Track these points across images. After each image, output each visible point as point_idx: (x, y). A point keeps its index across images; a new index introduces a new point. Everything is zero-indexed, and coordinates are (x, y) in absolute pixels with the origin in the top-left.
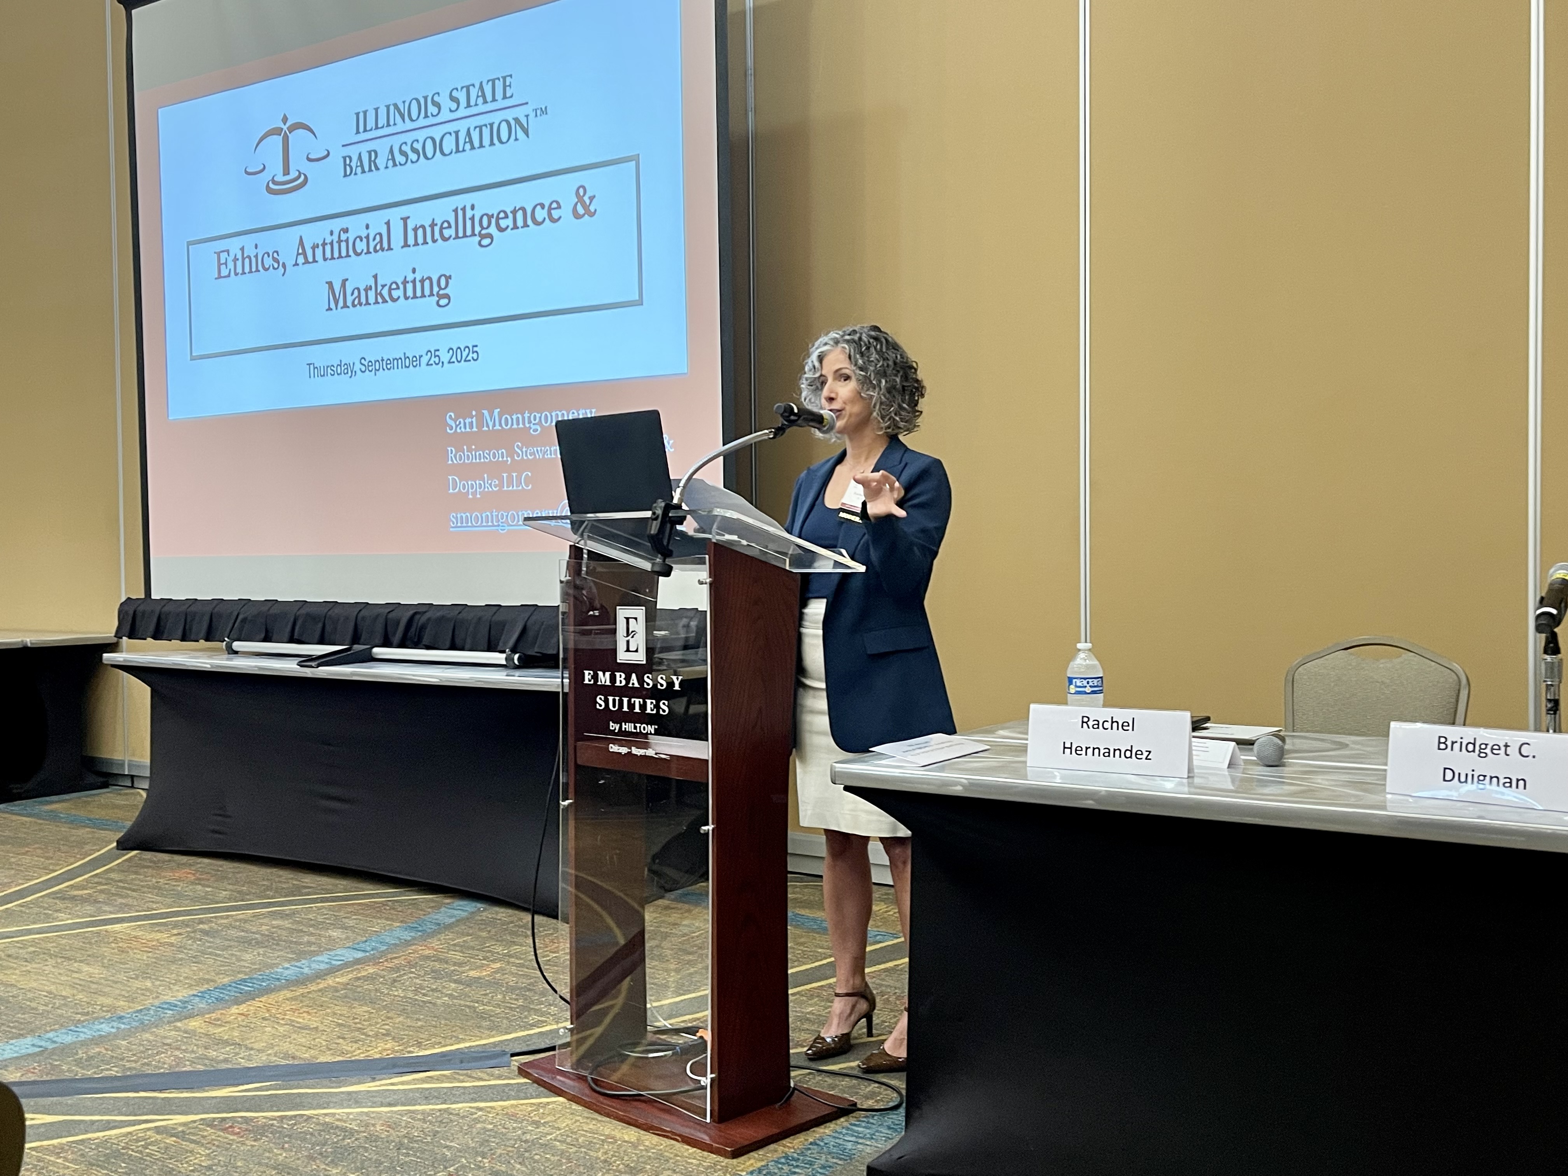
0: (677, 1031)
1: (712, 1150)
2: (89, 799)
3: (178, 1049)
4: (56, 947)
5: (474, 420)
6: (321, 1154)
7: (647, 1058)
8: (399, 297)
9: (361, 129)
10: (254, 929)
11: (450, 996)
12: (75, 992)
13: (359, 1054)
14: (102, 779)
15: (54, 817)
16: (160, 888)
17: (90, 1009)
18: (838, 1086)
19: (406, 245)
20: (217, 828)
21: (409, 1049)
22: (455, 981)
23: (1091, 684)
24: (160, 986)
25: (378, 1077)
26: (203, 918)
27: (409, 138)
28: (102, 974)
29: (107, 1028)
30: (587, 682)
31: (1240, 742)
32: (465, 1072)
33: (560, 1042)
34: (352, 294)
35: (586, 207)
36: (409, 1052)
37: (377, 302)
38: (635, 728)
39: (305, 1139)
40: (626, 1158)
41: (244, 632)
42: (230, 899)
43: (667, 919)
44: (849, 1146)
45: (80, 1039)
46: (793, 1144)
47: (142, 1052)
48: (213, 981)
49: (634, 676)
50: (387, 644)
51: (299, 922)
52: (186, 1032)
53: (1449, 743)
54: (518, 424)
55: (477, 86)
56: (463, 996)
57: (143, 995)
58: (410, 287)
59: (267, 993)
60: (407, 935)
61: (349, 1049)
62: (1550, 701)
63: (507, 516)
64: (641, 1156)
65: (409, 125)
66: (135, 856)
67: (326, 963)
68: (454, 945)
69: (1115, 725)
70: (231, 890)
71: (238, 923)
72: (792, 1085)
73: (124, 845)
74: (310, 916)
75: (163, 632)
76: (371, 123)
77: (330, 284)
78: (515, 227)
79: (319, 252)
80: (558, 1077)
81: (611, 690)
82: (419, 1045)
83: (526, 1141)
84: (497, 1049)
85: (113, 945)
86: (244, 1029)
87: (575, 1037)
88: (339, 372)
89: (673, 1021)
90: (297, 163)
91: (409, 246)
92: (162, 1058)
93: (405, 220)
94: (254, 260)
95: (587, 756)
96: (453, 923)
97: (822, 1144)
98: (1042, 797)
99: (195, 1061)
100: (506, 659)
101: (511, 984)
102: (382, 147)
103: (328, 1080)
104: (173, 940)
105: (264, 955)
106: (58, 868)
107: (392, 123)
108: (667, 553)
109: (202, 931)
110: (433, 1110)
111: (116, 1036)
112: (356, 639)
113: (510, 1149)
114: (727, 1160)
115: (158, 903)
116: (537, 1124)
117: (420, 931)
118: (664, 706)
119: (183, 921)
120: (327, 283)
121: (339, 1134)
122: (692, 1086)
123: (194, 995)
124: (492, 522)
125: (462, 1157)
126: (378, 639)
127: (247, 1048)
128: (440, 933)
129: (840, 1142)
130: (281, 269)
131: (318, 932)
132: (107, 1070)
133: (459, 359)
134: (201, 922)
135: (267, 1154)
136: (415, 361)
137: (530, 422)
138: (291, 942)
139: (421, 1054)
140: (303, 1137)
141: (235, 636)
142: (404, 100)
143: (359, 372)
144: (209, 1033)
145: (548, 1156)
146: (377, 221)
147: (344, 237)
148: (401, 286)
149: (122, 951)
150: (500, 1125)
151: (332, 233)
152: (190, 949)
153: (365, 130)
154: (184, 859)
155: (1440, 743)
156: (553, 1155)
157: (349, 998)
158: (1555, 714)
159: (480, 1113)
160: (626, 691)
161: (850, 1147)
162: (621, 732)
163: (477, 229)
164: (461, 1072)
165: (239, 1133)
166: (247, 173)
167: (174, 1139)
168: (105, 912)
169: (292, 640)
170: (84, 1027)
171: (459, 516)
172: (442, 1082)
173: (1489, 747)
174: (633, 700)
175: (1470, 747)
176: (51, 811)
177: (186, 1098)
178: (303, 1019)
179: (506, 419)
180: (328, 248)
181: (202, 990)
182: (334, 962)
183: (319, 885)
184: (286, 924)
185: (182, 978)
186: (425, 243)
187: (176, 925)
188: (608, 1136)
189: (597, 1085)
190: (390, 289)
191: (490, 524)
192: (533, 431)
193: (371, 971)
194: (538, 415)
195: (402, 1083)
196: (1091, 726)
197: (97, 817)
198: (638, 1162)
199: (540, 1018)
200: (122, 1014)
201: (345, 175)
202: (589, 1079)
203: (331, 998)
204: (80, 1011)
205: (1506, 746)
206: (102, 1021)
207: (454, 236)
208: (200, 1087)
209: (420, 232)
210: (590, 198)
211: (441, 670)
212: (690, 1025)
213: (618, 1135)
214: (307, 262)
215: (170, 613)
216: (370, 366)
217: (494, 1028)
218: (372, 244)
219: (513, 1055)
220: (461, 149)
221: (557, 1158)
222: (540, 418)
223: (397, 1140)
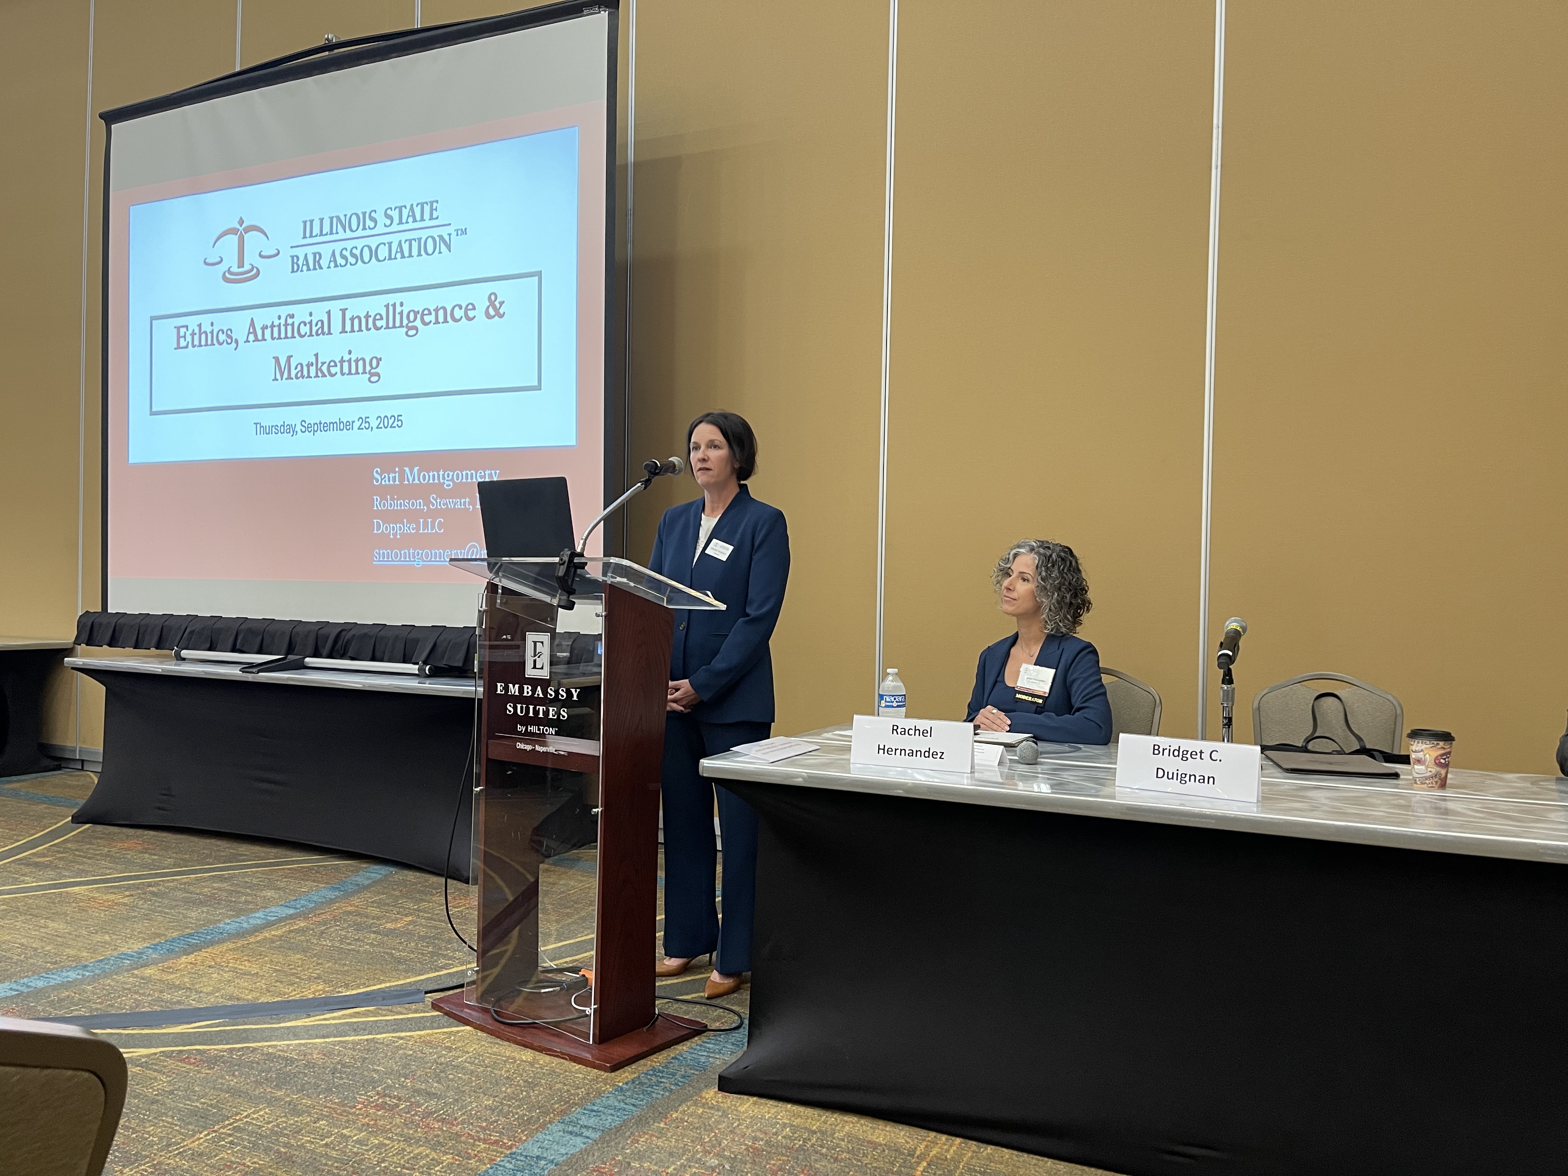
0: (561, 971)
1: (594, 1066)
2: (44, 780)
3: (136, 993)
4: (25, 906)
5: (397, 475)
6: (267, 1079)
7: (540, 993)
8: (336, 373)
9: (308, 235)
10: (198, 891)
11: (371, 944)
12: (43, 944)
13: (295, 995)
14: (56, 763)
15: (16, 794)
16: (111, 856)
17: (58, 959)
18: (691, 1011)
19: (344, 331)
20: (161, 805)
21: (337, 990)
22: (374, 932)
23: (897, 700)
24: (117, 939)
25: (311, 1014)
26: (152, 882)
27: (349, 245)
28: (66, 929)
29: (74, 975)
30: (499, 692)
31: (1006, 745)
32: (386, 1007)
33: (468, 980)
34: (296, 368)
35: (497, 311)
36: (339, 992)
37: (317, 376)
38: (539, 730)
39: (253, 1068)
40: (525, 1075)
41: (191, 642)
42: (175, 866)
43: (548, 880)
44: (703, 1059)
45: (51, 984)
46: (658, 1060)
47: (105, 995)
48: (164, 935)
49: (539, 688)
50: (316, 655)
51: (237, 885)
52: (143, 979)
53: (1161, 749)
54: (434, 480)
55: (408, 207)
56: (381, 944)
57: (102, 947)
58: (346, 365)
59: (212, 945)
60: (332, 895)
61: (286, 990)
62: (1225, 718)
63: (422, 554)
64: (537, 1073)
65: (349, 234)
66: (88, 829)
67: (263, 919)
68: (372, 902)
69: (917, 732)
70: (175, 858)
71: (183, 886)
72: (657, 1012)
73: (78, 819)
74: (247, 880)
75: (118, 641)
76: (316, 230)
77: (277, 359)
78: (437, 322)
79: (268, 332)
80: (466, 1010)
81: (520, 699)
82: (347, 986)
83: (441, 1064)
84: (413, 988)
85: (74, 905)
86: (193, 976)
87: (480, 976)
88: (282, 431)
89: (556, 962)
90: (250, 258)
91: (347, 332)
92: (123, 1000)
93: (344, 311)
94: (209, 336)
95: (497, 751)
96: (370, 884)
97: (681, 1058)
98: (863, 787)
99: (152, 1002)
100: (419, 670)
101: (421, 933)
102: (326, 251)
103: (269, 1017)
104: (126, 900)
105: (207, 913)
106: (21, 838)
107: (334, 231)
108: (570, 592)
109: (152, 893)
110: (361, 1040)
111: (82, 982)
112: (290, 650)
113: (428, 1070)
114: (606, 1074)
115: (111, 869)
116: (450, 1049)
117: (342, 891)
118: (564, 713)
119: (134, 884)
120: (274, 358)
121: (281, 1062)
122: (576, 1015)
123: (147, 947)
124: (409, 558)
125: (388, 1078)
126: (310, 650)
127: (196, 992)
128: (360, 893)
129: (695, 1056)
130: (234, 345)
131: (254, 892)
132: (76, 1010)
133: (386, 426)
134: (149, 885)
135: (220, 1081)
136: (349, 426)
137: (444, 478)
138: (231, 901)
139: (348, 993)
140: (250, 1065)
141: (184, 646)
142: (345, 213)
143: (299, 432)
144: (163, 979)
145: (460, 1075)
146: (319, 311)
147: (290, 321)
148: (339, 364)
149: (82, 910)
150: (419, 1051)
151: (279, 318)
152: (142, 909)
153: (311, 236)
154: (131, 831)
155: (1154, 749)
156: (464, 1074)
157: (284, 947)
158: (1229, 727)
159: (402, 1041)
160: (533, 700)
161: (703, 1061)
162: (527, 733)
163: (405, 322)
164: (383, 1008)
165: (194, 1063)
166: (206, 263)
167: (140, 1068)
168: (65, 876)
169: (234, 650)
170: (53, 974)
171: (381, 552)
172: (368, 1016)
173: (1189, 753)
174: (538, 707)
175: (1176, 753)
176: (12, 789)
177: (147, 1034)
178: (246, 966)
179: (424, 475)
180: (276, 330)
181: (155, 942)
182: (269, 918)
183: (253, 853)
184: (225, 885)
185: (136, 933)
186: (360, 330)
187: (129, 888)
188: (509, 1058)
189: (498, 1015)
190: (329, 366)
191: (407, 559)
192: (447, 486)
193: (303, 925)
194: (451, 474)
195: (334, 1018)
196: (899, 733)
197: (53, 795)
198: (534, 1078)
199: (447, 962)
200: (87, 963)
201: (293, 271)
202: (493, 1012)
203: (268, 948)
204: (49, 960)
205: (1201, 752)
206: (69, 969)
207: (385, 326)
208: (159, 1026)
209: (356, 321)
210: (499, 303)
211: (365, 677)
212: (571, 965)
213: (517, 1056)
214: (256, 340)
215: (125, 624)
216: (309, 428)
217: (408, 971)
218: (314, 329)
219: (426, 993)
220: (393, 257)
221: (467, 1077)
222: (453, 475)
223: (332, 1066)
